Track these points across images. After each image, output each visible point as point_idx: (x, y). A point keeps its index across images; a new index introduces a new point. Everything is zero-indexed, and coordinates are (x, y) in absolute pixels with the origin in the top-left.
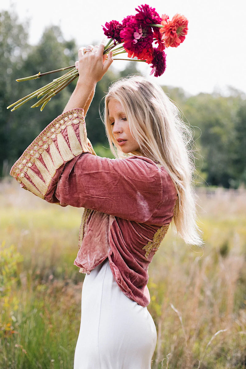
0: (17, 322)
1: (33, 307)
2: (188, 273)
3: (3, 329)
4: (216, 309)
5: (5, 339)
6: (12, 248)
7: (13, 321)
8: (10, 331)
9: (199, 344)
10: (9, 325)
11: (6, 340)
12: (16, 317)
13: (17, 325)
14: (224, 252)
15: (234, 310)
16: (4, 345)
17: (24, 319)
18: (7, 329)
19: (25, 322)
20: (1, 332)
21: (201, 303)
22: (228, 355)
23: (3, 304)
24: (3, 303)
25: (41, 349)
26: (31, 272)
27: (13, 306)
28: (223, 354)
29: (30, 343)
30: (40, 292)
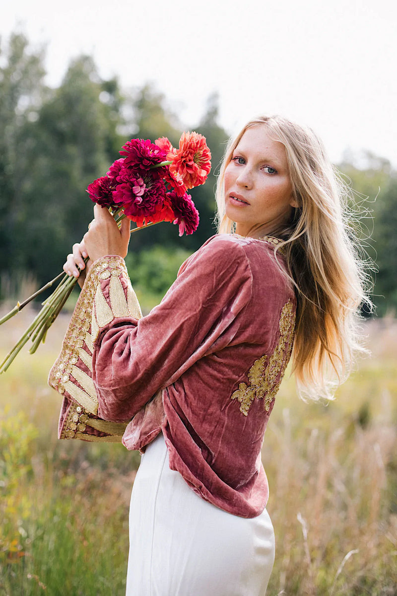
0: (28, 537)
1: (54, 513)
2: (304, 455)
3: (5, 549)
4: (353, 514)
5: (8, 565)
6: (21, 415)
7: (21, 536)
8: (16, 553)
9: (327, 572)
10: (15, 542)
11: (10, 567)
12: (27, 531)
13: (28, 542)
14: (363, 419)
15: (380, 516)
16: (7, 577)
17: (40, 532)
18: (13, 550)
19: (41, 538)
20: (2, 555)
21: (327, 505)
22: (374, 589)
23: (5, 509)
24: (5, 507)
25: (67, 582)
26: (50, 455)
27: (20, 510)
28: (365, 588)
29: (49, 572)
30: (65, 488)
